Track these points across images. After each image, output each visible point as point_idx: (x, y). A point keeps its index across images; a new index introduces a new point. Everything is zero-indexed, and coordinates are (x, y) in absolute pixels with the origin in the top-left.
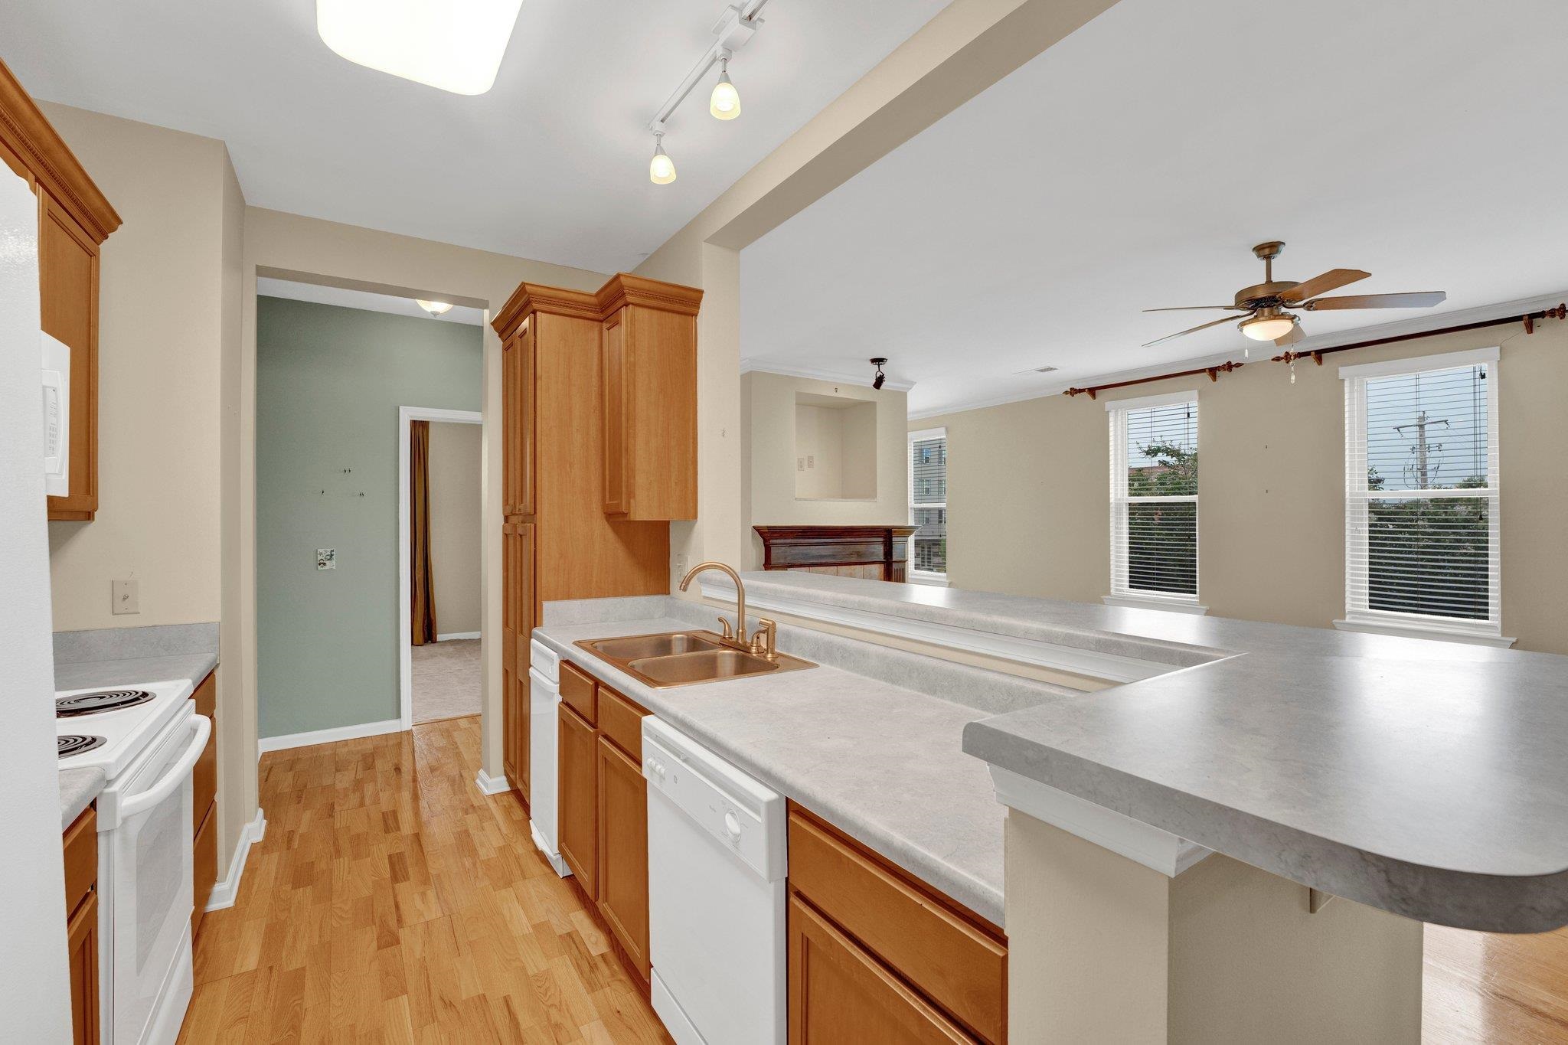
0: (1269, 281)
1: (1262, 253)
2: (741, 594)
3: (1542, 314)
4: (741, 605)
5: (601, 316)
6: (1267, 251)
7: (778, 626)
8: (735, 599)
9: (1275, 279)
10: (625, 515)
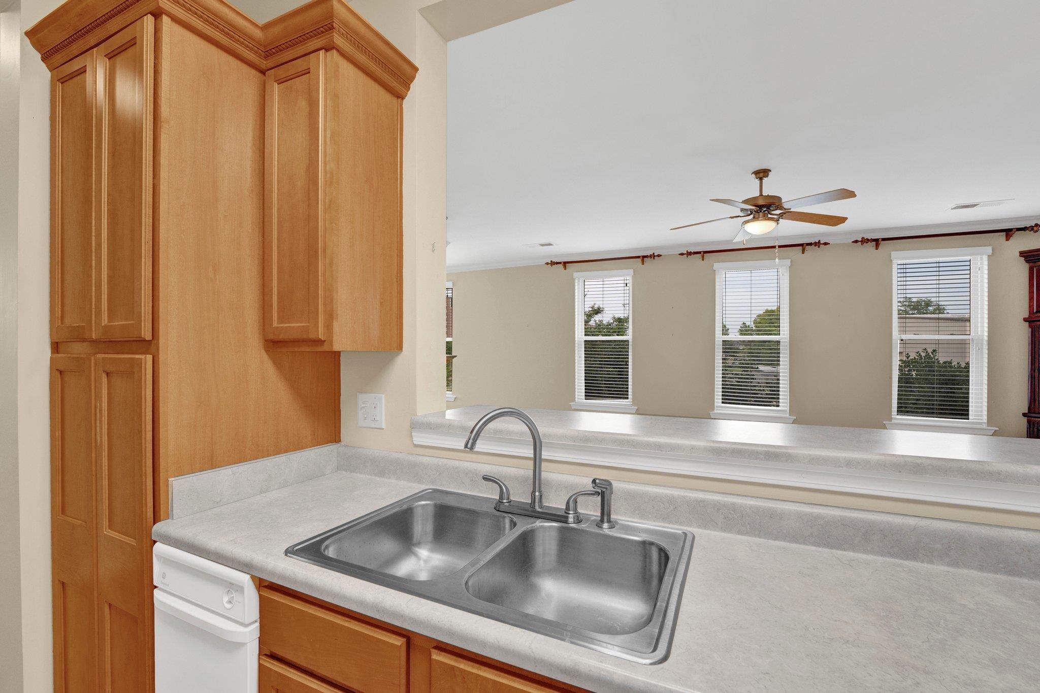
0: (761, 195)
1: (758, 176)
2: (537, 444)
3: (810, 244)
4: (537, 459)
5: (264, 64)
6: (761, 175)
7: (615, 485)
8: (530, 453)
9: (765, 194)
10: (320, 342)
